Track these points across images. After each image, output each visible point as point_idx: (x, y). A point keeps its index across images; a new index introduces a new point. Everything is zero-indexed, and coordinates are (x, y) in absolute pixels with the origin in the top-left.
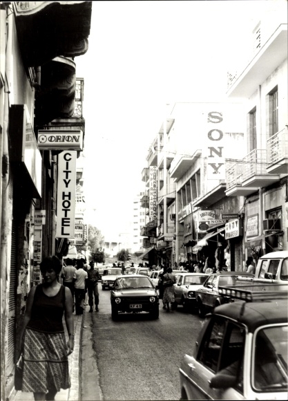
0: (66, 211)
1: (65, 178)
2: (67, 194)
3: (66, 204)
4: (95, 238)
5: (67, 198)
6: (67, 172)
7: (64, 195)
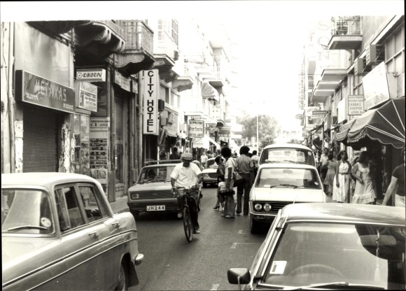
0: (150, 114)
1: (149, 89)
2: (151, 101)
3: (150, 109)
4: (273, 128)
5: (150, 105)
6: (150, 85)
7: (148, 103)
